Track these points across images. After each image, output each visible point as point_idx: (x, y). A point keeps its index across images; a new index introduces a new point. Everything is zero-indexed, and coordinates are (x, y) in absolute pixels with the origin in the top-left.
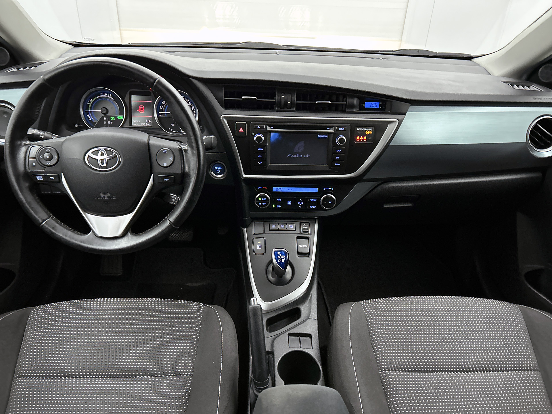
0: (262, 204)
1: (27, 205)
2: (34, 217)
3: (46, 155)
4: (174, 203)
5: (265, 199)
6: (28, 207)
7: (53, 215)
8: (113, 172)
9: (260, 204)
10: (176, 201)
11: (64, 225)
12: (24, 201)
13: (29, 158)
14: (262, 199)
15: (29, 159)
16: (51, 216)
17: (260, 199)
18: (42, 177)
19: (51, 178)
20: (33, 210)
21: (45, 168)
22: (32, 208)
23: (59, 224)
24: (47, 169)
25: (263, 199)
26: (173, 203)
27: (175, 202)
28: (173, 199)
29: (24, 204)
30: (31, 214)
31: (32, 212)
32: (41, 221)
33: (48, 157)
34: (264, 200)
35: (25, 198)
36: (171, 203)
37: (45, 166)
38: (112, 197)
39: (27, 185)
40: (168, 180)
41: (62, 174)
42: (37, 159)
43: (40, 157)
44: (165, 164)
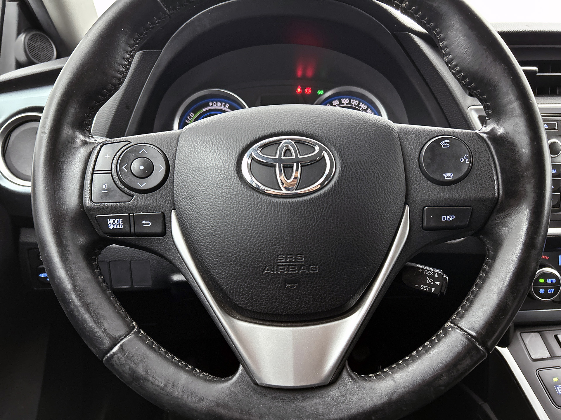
0: (546, 291)
1: (73, 296)
2: (92, 331)
3: (137, 166)
4: (433, 289)
5: (554, 281)
6: (77, 302)
7: (138, 323)
8: (318, 198)
9: (542, 291)
10: (438, 283)
11: (166, 353)
12: (68, 285)
13: (93, 170)
14: (546, 281)
15: (93, 174)
16: (134, 327)
17: (542, 281)
18: (120, 221)
19: (144, 222)
20: (89, 311)
21: (132, 196)
22: (87, 306)
23: (154, 350)
24: (137, 200)
25: (548, 281)
26: (430, 289)
27: (435, 286)
28: (430, 277)
29: (68, 293)
30: (84, 321)
31: (87, 316)
32: (107, 342)
33: (142, 168)
34: (552, 284)
35: (72, 277)
36: (423, 288)
37: (131, 192)
38: (308, 269)
39: (82, 241)
40: (452, 218)
41: (173, 212)
42: (114, 174)
43: (123, 167)
44: (446, 175)
